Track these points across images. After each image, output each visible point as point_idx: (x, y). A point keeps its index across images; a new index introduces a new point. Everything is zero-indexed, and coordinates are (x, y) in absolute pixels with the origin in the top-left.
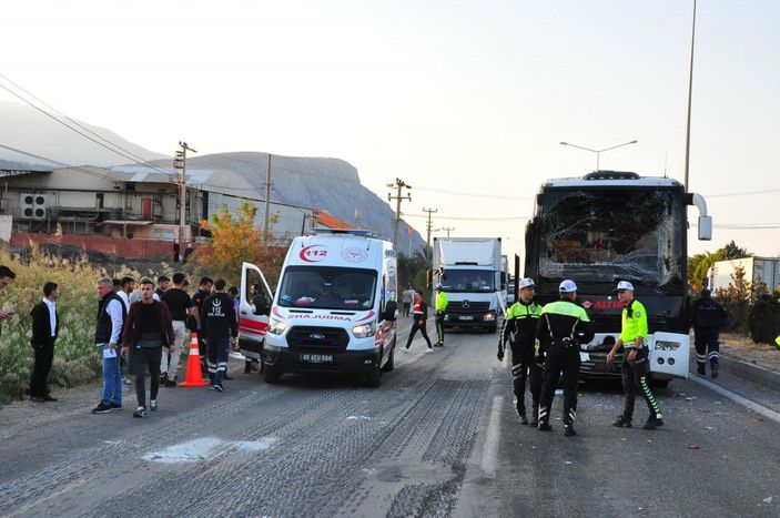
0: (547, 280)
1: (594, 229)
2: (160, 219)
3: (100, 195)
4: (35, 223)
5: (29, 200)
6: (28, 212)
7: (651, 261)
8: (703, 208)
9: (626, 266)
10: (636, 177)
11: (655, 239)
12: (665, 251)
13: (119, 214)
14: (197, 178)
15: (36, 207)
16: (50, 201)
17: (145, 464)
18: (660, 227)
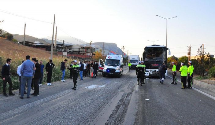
0: (146, 61)
1: (153, 53)
2: (88, 52)
3: (79, 49)
4: (70, 53)
5: (69, 50)
6: (69, 51)
7: (162, 58)
8: (169, 50)
9: (158, 59)
10: (159, 45)
11: (162, 55)
12: (164, 57)
13: (82, 51)
14: (93, 46)
15: (70, 51)
16: (72, 50)
17: (86, 88)
18: (163, 53)
